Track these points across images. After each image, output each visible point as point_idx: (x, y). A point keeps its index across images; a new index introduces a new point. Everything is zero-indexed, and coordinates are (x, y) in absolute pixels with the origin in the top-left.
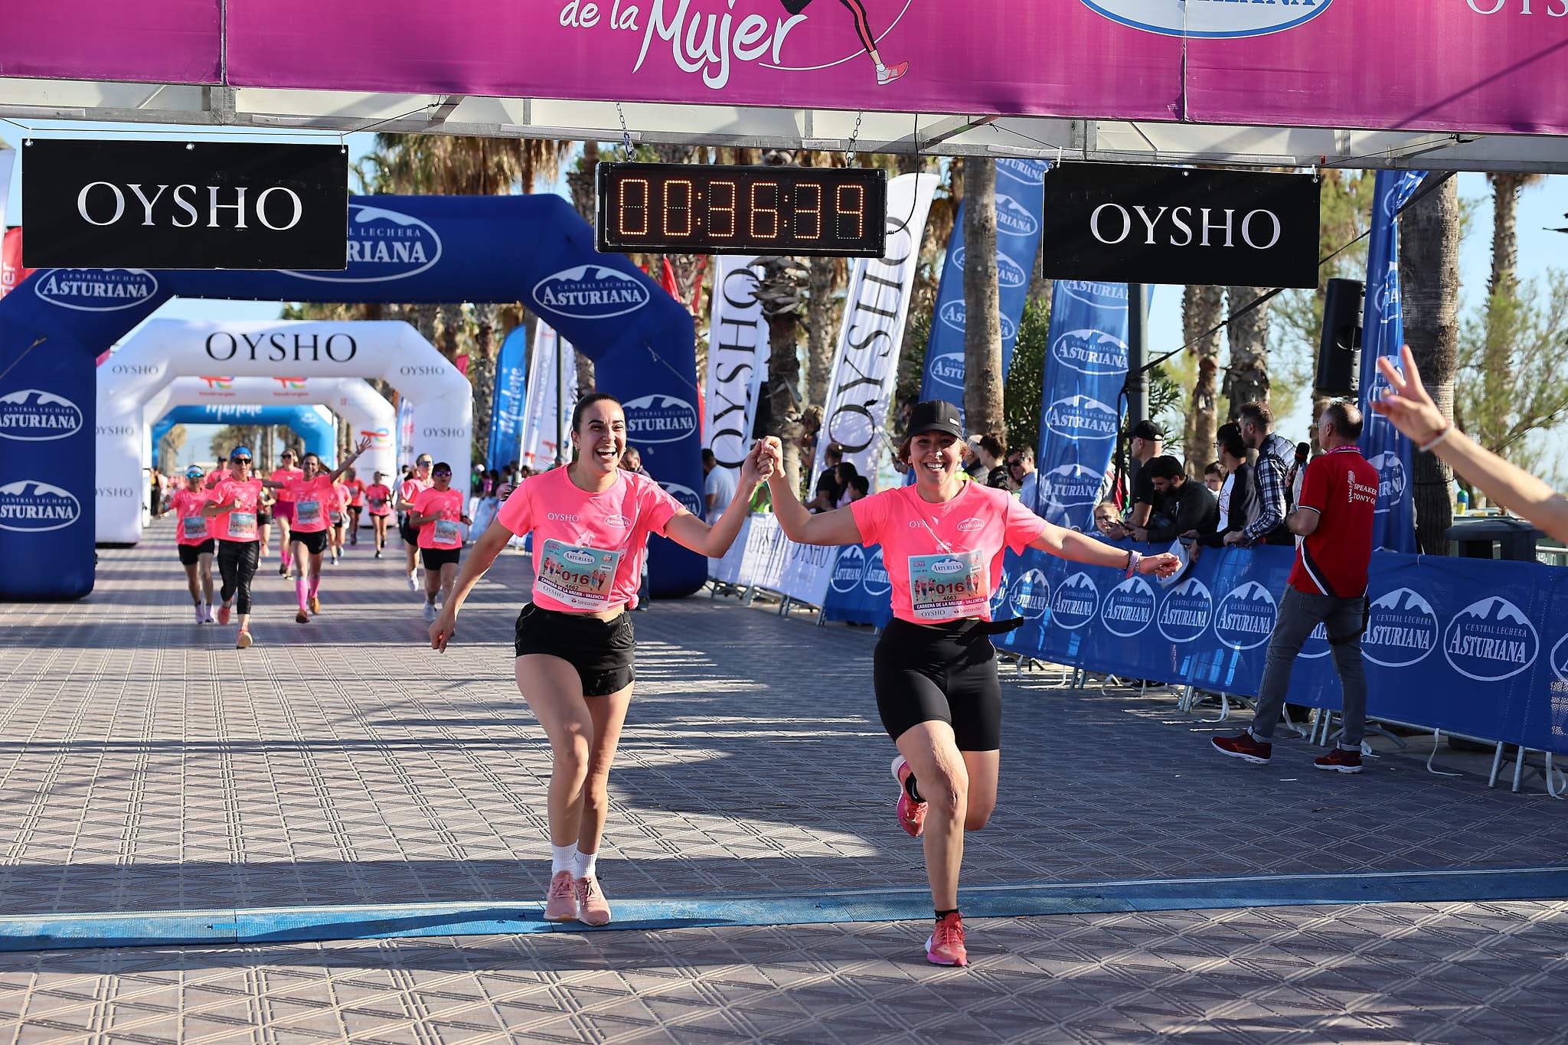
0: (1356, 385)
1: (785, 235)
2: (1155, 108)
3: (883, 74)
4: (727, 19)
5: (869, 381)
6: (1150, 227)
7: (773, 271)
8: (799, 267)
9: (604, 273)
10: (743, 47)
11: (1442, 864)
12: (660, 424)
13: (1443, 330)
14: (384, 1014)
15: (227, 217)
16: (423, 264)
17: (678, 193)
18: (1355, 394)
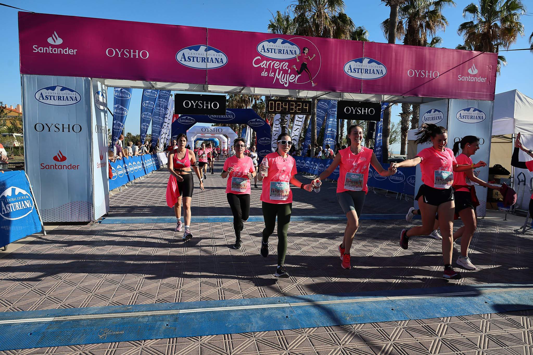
0: (374, 138)
1: (295, 111)
2: (357, 91)
3: (313, 85)
4: (288, 75)
5: (296, 135)
6: (354, 111)
7: (282, 120)
8: (286, 120)
9: (258, 120)
10: (291, 80)
11: (395, 213)
12: (266, 142)
13: (389, 130)
14: (232, 237)
15: (207, 107)
16: (232, 118)
17: (279, 104)
18: (374, 139)
